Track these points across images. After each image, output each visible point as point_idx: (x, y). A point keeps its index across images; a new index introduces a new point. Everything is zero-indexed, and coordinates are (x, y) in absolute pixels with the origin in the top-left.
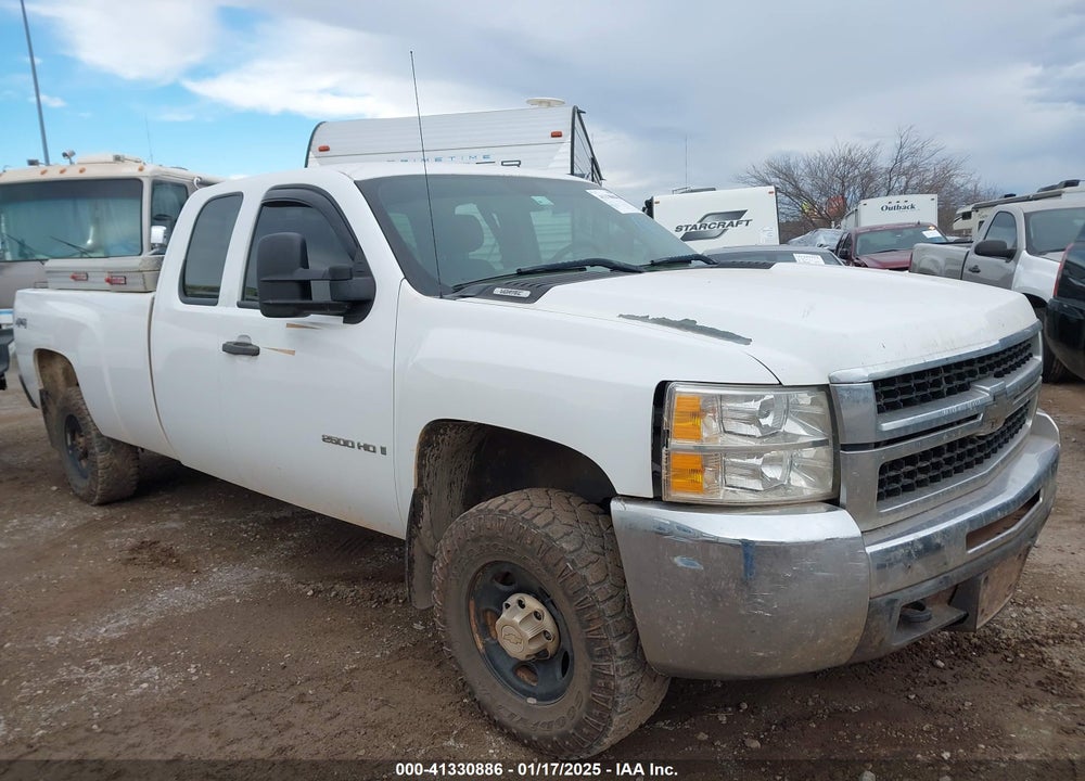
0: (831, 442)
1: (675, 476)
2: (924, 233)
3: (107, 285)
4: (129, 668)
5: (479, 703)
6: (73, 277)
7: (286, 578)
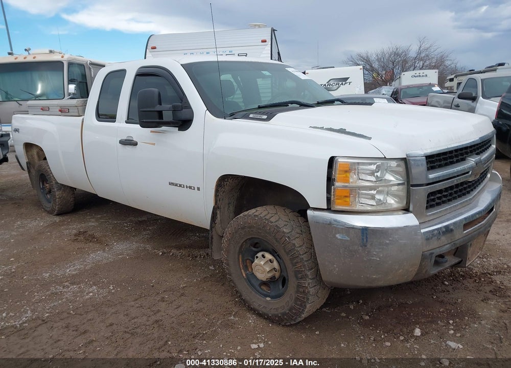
0: (406, 183)
1: (338, 199)
2: (433, 88)
3: (60, 113)
4: (83, 287)
5: (244, 300)
6: (42, 109)
7: (148, 247)
